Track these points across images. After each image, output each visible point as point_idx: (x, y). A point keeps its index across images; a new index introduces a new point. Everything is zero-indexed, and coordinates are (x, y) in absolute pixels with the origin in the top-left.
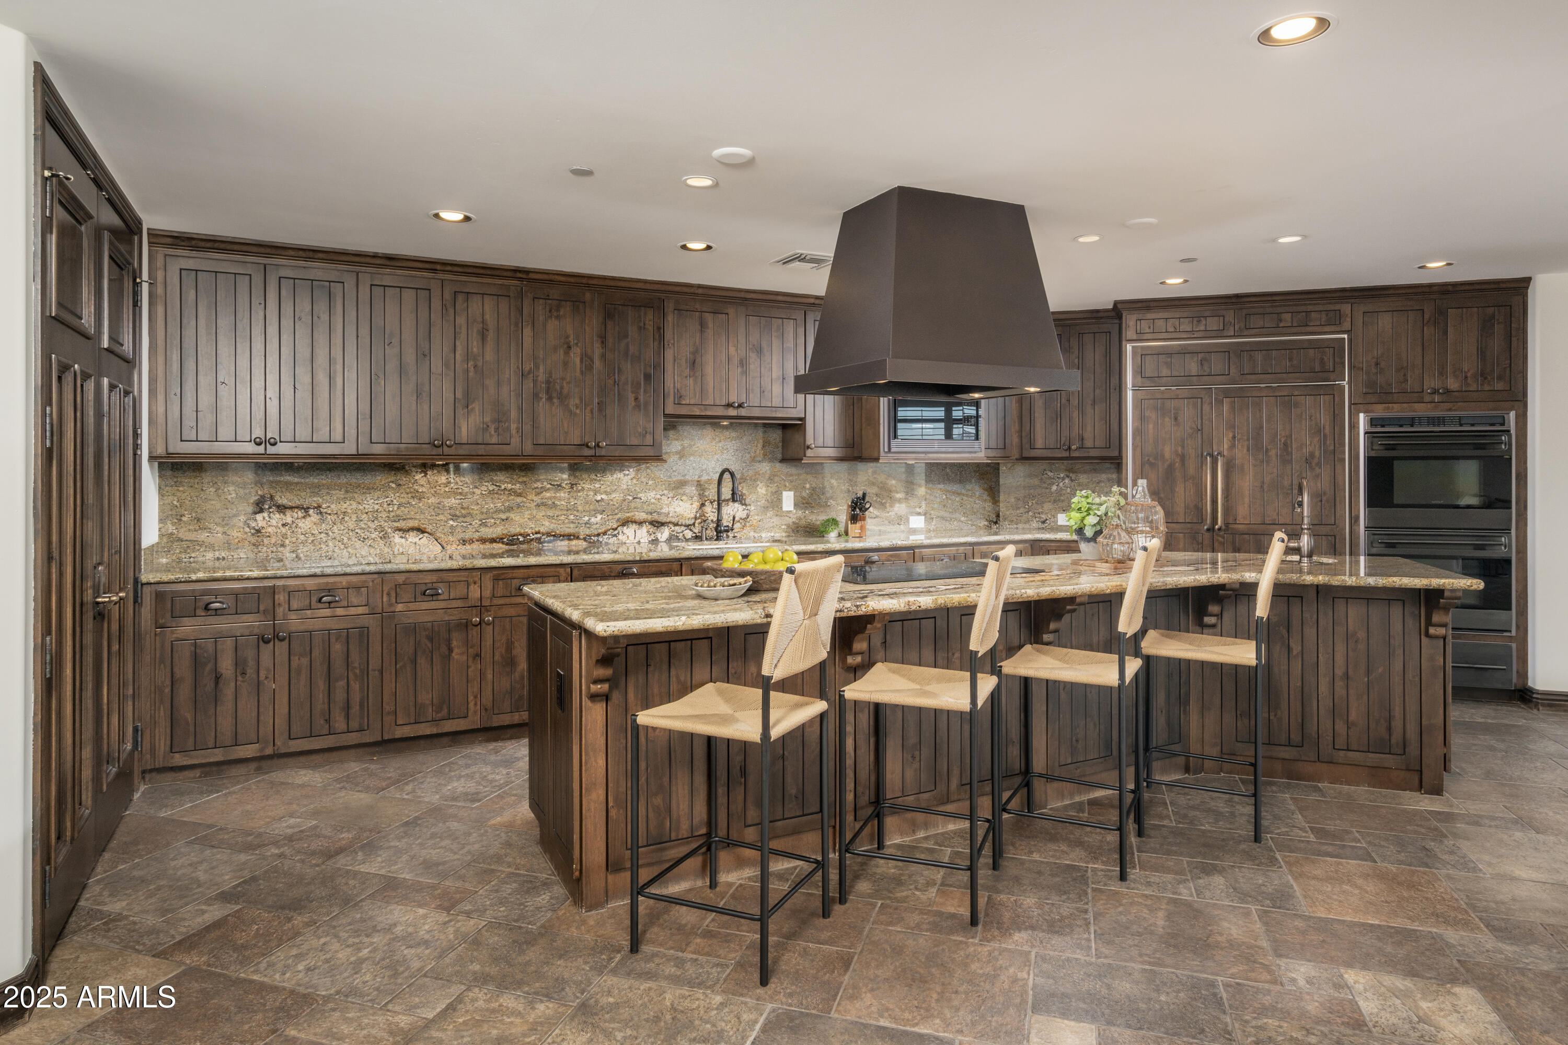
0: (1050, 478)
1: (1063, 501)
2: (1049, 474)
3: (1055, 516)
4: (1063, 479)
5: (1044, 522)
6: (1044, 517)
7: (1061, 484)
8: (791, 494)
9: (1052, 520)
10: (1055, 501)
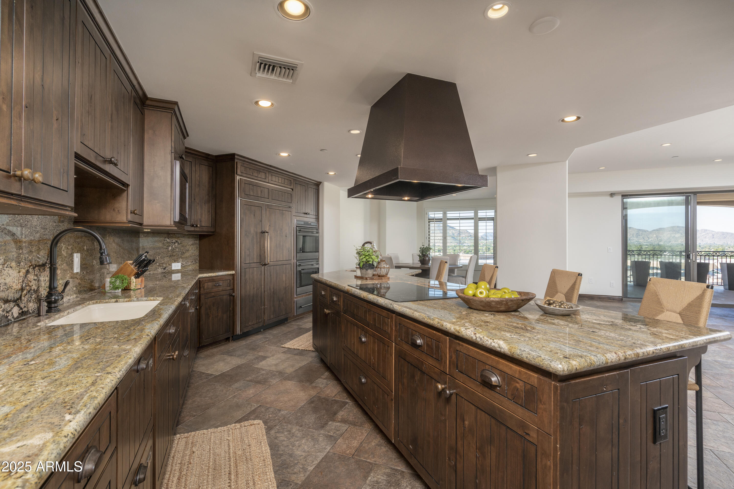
0: (168, 243)
1: (174, 256)
2: (168, 240)
3: (170, 265)
4: (175, 243)
5: (165, 269)
6: (165, 265)
7: (173, 246)
8: (79, 255)
9: (169, 267)
10: (170, 256)
